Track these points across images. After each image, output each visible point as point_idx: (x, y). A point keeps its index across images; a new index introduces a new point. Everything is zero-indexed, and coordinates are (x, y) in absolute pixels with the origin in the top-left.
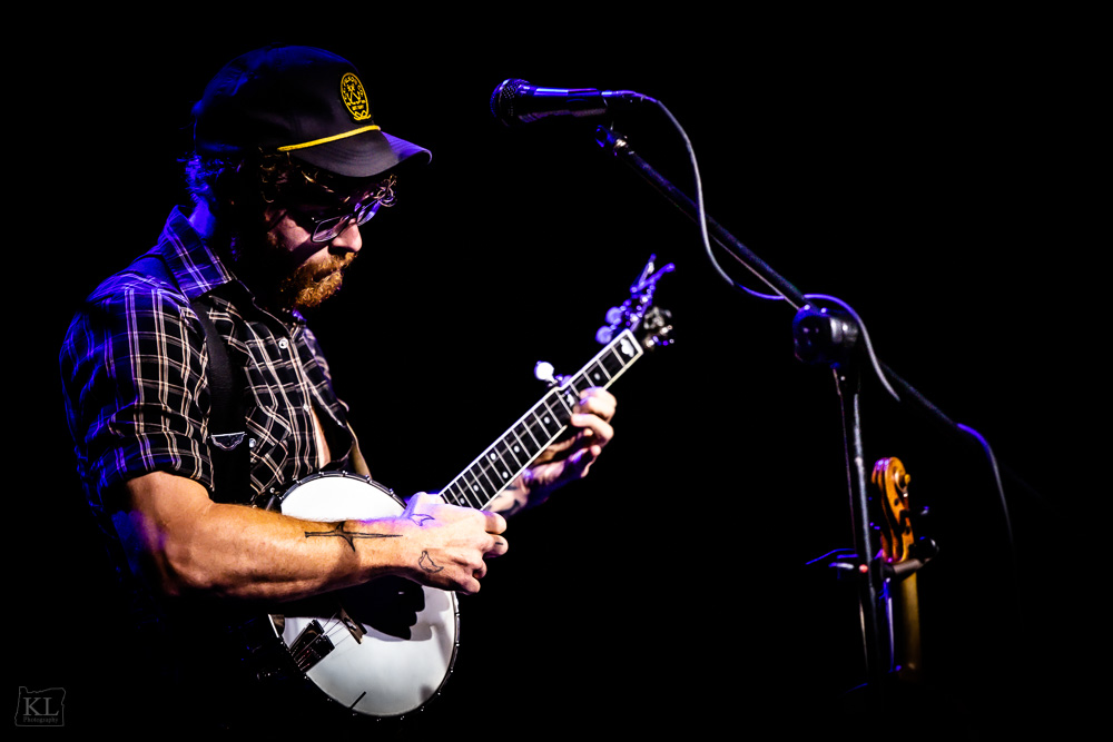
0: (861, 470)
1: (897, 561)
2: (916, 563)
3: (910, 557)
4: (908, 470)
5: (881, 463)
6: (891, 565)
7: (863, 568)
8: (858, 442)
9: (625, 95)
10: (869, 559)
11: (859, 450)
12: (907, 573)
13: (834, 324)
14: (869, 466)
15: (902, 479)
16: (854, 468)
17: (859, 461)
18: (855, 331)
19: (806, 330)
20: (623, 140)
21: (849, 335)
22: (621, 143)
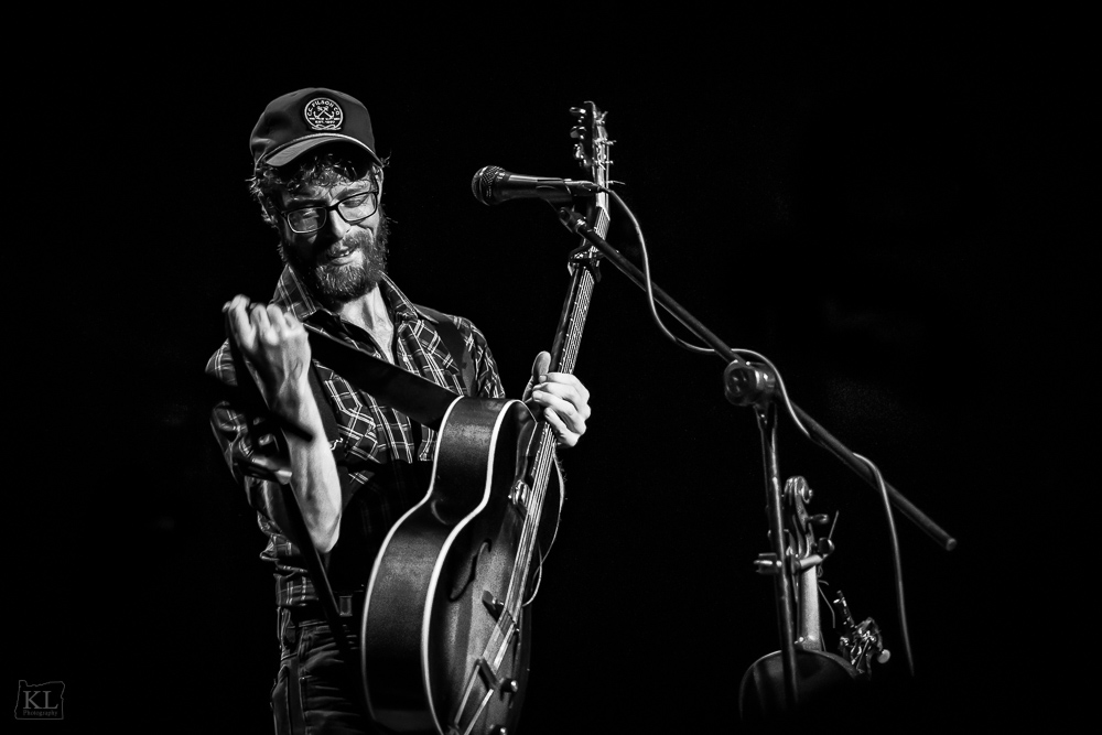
0: (777, 487)
1: (802, 557)
2: (817, 559)
3: (812, 554)
4: (810, 485)
5: (791, 480)
6: (798, 560)
7: (779, 563)
8: (774, 466)
9: (585, 184)
10: (783, 557)
11: (775, 472)
12: (809, 567)
13: (757, 375)
14: (783, 483)
15: (806, 494)
16: (771, 484)
17: (775, 480)
18: (773, 380)
19: (736, 379)
20: (583, 220)
21: (768, 383)
22: (581, 222)
